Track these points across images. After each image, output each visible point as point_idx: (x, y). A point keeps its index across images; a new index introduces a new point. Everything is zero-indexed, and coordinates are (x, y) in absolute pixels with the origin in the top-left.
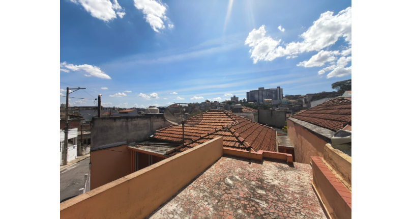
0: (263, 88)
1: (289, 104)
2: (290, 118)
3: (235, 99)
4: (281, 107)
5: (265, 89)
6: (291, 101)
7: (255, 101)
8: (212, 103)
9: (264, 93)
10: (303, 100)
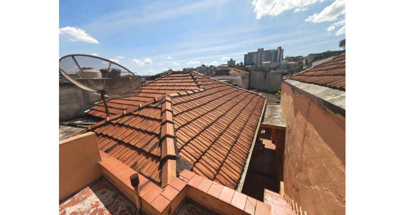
0: (263, 49)
1: (289, 66)
2: (286, 81)
3: (231, 63)
4: (280, 69)
5: (264, 50)
6: (290, 63)
7: (253, 64)
8: (207, 68)
9: (263, 55)
10: (304, 62)
